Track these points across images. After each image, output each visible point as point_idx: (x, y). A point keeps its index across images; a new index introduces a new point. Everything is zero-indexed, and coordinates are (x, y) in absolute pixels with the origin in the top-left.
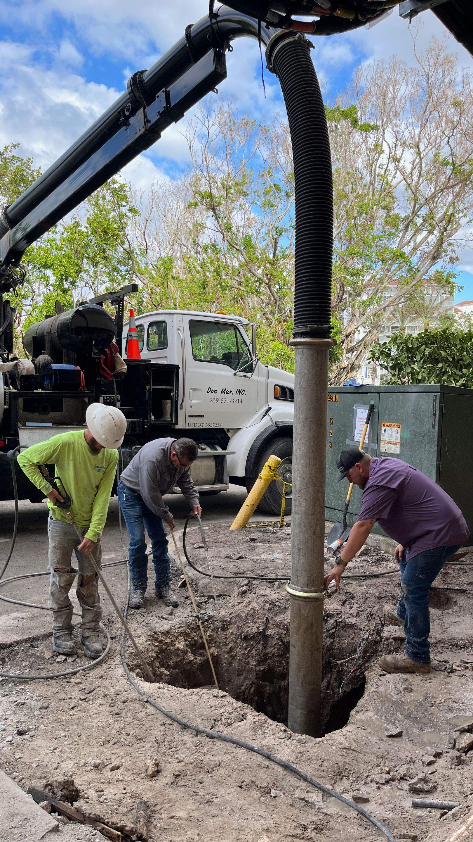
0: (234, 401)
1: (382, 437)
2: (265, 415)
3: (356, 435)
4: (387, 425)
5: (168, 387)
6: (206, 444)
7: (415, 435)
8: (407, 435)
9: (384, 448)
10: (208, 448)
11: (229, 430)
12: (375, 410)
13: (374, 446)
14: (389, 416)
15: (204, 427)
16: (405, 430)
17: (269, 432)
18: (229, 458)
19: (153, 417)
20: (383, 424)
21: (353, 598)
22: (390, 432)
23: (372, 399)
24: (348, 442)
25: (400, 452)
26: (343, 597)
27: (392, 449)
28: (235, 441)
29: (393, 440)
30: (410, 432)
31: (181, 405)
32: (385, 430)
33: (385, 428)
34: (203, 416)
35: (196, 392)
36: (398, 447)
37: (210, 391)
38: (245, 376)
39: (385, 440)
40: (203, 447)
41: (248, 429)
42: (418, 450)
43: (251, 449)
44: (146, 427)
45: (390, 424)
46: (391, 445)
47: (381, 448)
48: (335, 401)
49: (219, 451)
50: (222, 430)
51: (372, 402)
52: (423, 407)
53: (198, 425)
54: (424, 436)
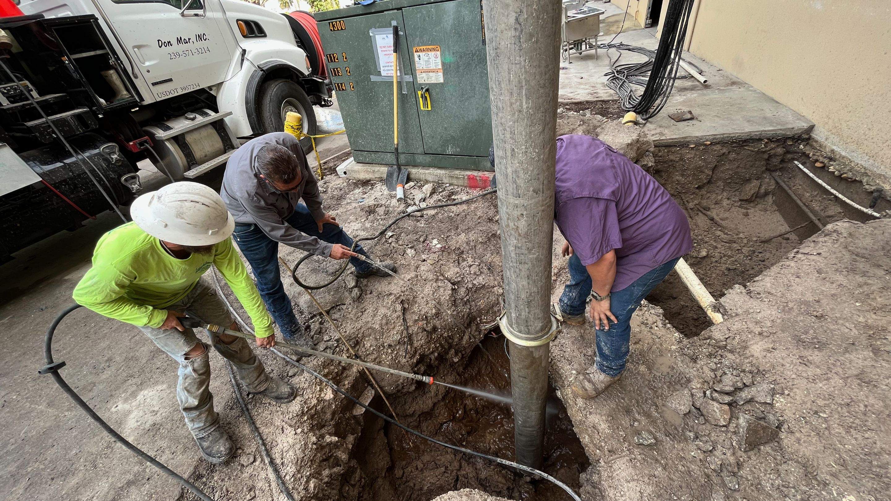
0: (200, 51)
1: (417, 65)
2: (242, 60)
3: (382, 69)
4: (421, 51)
5: (99, 52)
6: (192, 111)
7: (461, 57)
8: (450, 59)
9: (422, 79)
10: (197, 116)
11: (210, 88)
12: (401, 33)
13: (409, 78)
14: (421, 37)
15: (180, 93)
16: (447, 53)
17: (257, 79)
18: (227, 120)
19: (102, 101)
20: (414, 51)
21: (462, 252)
22: (426, 58)
23: (393, 19)
24: (373, 78)
25: (444, 81)
26: (454, 256)
27: (433, 78)
28: (223, 97)
29: (432, 67)
30: (453, 53)
31: (133, 73)
32: (419, 56)
33: (418, 54)
34: (170, 80)
35: (143, 50)
36: (441, 74)
37: (161, 44)
38: (196, 15)
39: (421, 68)
40: (192, 117)
41: (232, 81)
42: (467, 73)
43: (247, 103)
44: (100, 116)
45: (425, 47)
46: (431, 74)
47: (418, 79)
48: (342, 29)
49: (213, 116)
50: (202, 91)
51: (394, 23)
52: (466, 19)
53: (170, 93)
54: (473, 55)
